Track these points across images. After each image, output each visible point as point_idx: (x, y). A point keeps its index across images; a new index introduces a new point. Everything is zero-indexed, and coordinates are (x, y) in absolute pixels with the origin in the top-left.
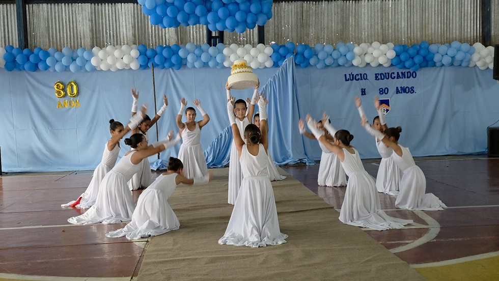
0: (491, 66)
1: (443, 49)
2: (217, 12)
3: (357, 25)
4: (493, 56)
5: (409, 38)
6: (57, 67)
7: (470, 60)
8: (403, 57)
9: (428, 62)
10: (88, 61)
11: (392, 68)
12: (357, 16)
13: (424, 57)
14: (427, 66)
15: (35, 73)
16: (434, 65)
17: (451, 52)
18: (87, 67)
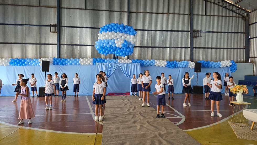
0: (194, 67)
1: (180, 63)
2: (118, 51)
3: (156, 55)
4: (194, 64)
5: (170, 59)
6: (68, 64)
7: (188, 65)
8: (169, 64)
9: (176, 66)
10: (78, 62)
11: (166, 67)
12: (156, 52)
13: (175, 65)
14: (175, 67)
15: (62, 66)
16: (178, 67)
17: (182, 64)
18: (77, 64)
